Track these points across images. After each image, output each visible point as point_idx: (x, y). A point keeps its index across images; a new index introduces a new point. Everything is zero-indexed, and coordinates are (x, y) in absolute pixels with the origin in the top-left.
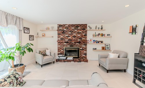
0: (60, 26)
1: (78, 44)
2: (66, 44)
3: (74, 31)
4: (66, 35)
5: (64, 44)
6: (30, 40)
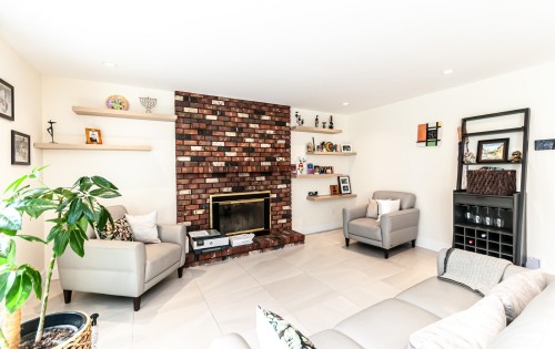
0: (187, 99)
1: (263, 178)
3: (248, 127)
4: (214, 144)
5: (208, 181)
6: (13, 162)
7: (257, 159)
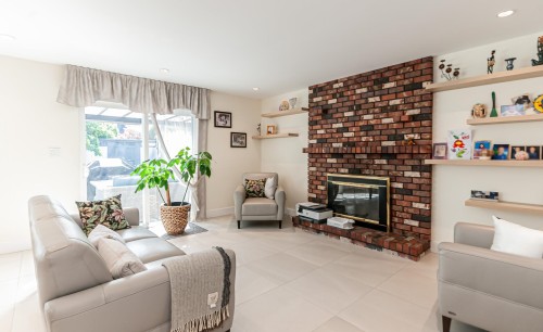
0: (316, 90)
1: (384, 162)
2: (334, 161)
3: (367, 102)
4: (335, 126)
5: (329, 161)
7: (377, 138)
